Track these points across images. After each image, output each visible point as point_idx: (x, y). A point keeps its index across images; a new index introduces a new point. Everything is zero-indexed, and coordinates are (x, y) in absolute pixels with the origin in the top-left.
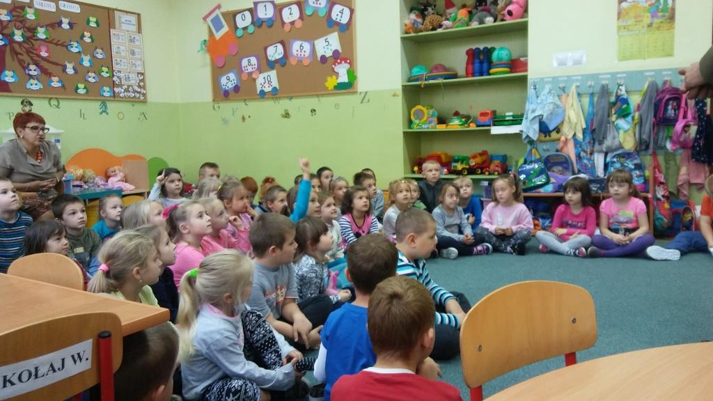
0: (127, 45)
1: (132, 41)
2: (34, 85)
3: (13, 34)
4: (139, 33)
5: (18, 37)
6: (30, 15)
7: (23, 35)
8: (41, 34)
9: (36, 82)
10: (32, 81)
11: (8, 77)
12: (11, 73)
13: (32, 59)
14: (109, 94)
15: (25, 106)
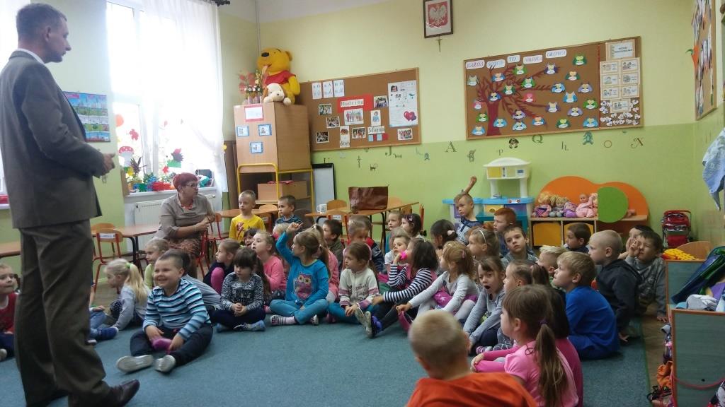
0: (620, 73)
1: (626, 67)
2: (519, 127)
3: (505, 90)
4: (636, 56)
5: (509, 92)
6: (520, 71)
7: (512, 89)
8: (528, 84)
9: (521, 124)
10: (518, 124)
11: (499, 123)
12: (501, 120)
13: (519, 106)
14: (593, 125)
15: (512, 144)
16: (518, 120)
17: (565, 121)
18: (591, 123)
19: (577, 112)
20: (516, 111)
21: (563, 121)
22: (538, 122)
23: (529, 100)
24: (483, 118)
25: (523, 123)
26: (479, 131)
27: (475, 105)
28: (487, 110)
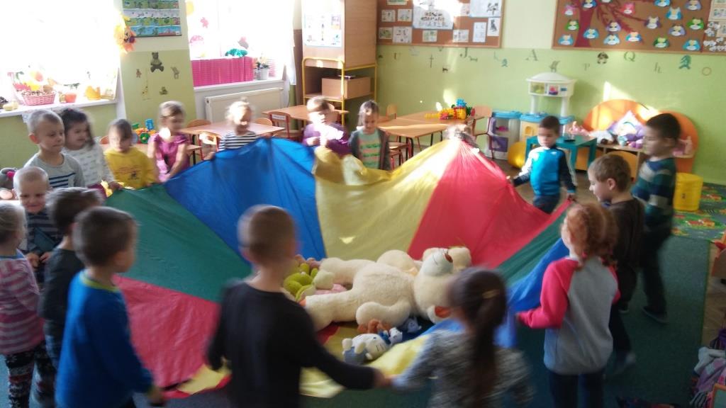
9: (614, 37)
11: (591, 34)
12: (593, 31)
13: (615, 16)
14: (694, 48)
15: (601, 58)
16: (611, 33)
17: (664, 40)
18: (693, 45)
19: (679, 31)
20: (611, 22)
21: (661, 40)
22: (634, 37)
23: (628, 11)
24: (573, 26)
25: (617, 36)
26: (567, 40)
27: (566, 10)
28: (578, 17)
